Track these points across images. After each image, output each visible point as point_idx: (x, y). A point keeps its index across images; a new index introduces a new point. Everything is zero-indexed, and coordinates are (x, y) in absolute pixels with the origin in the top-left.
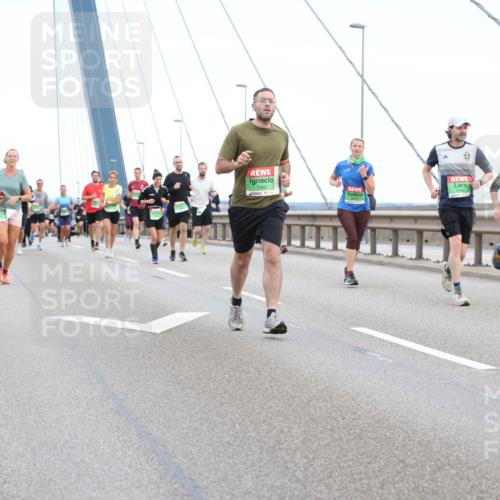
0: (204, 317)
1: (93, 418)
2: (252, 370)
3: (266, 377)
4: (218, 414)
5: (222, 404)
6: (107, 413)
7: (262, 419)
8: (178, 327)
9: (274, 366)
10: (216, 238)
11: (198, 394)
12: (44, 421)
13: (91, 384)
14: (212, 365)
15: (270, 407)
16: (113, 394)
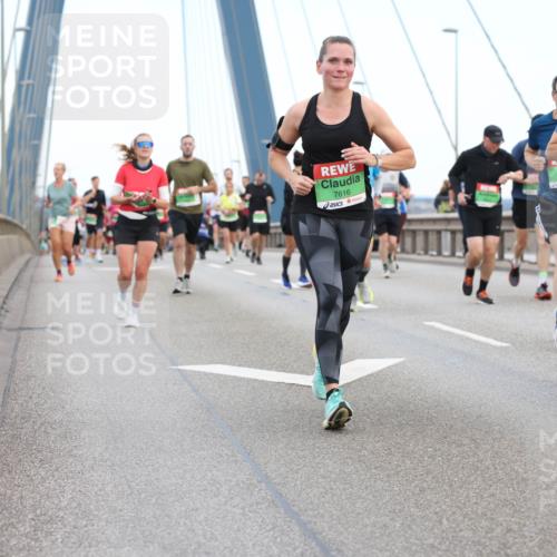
0: (396, 365)
1: (239, 511)
2: (466, 441)
3: (487, 452)
4: (417, 505)
5: (422, 490)
6: (257, 503)
7: (479, 512)
8: (359, 380)
9: (498, 436)
10: (414, 251)
11: (388, 476)
12: (168, 516)
13: (236, 461)
14: (409, 434)
15: (493, 495)
16: (267, 477)
